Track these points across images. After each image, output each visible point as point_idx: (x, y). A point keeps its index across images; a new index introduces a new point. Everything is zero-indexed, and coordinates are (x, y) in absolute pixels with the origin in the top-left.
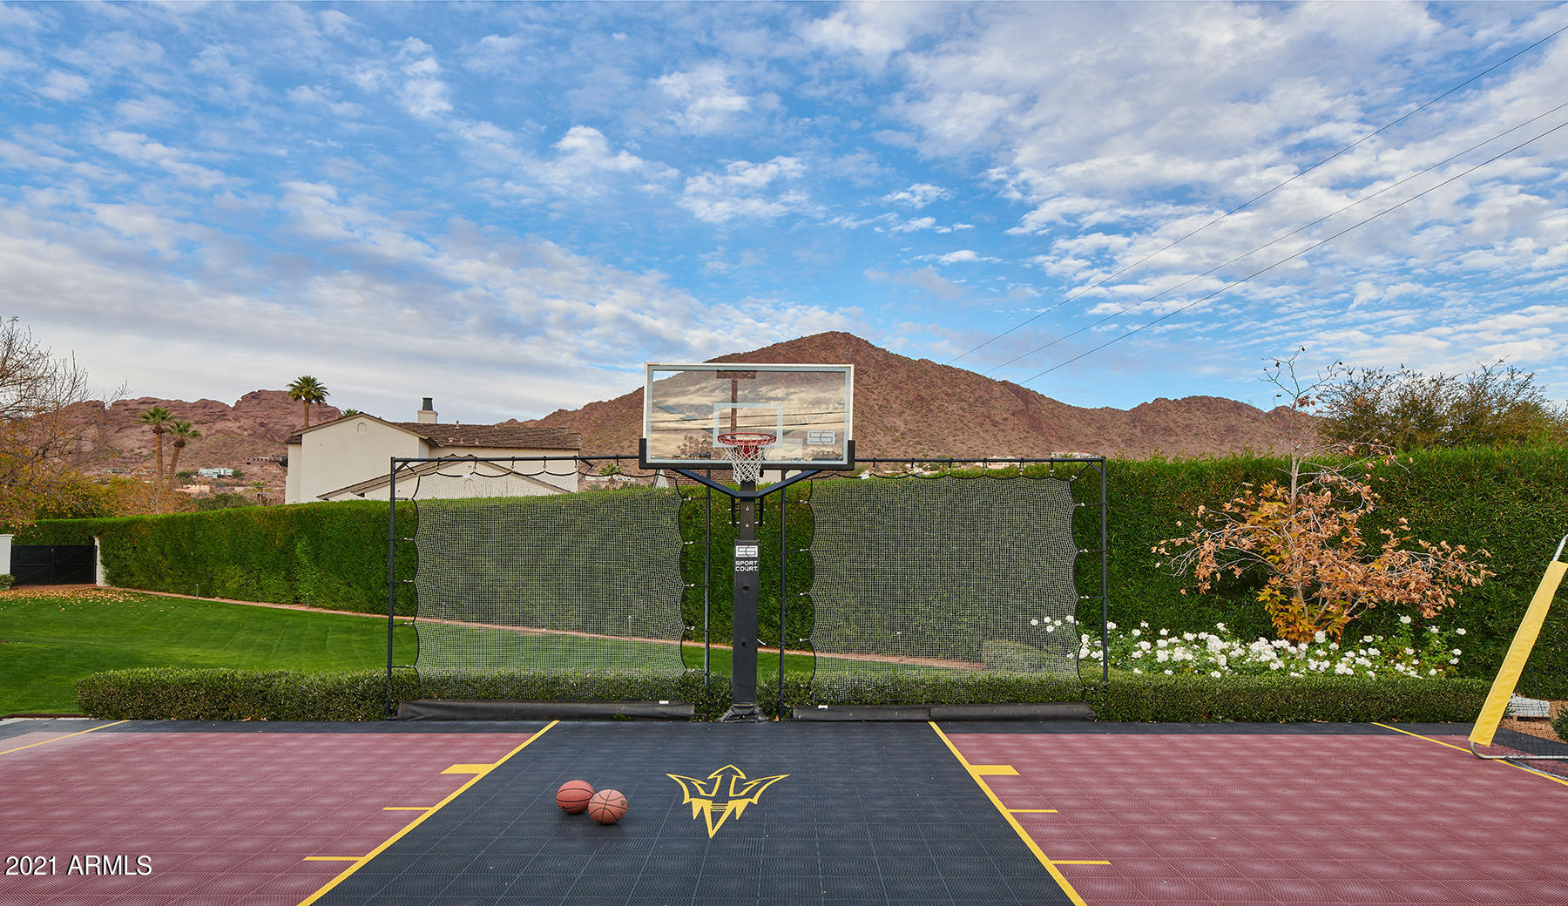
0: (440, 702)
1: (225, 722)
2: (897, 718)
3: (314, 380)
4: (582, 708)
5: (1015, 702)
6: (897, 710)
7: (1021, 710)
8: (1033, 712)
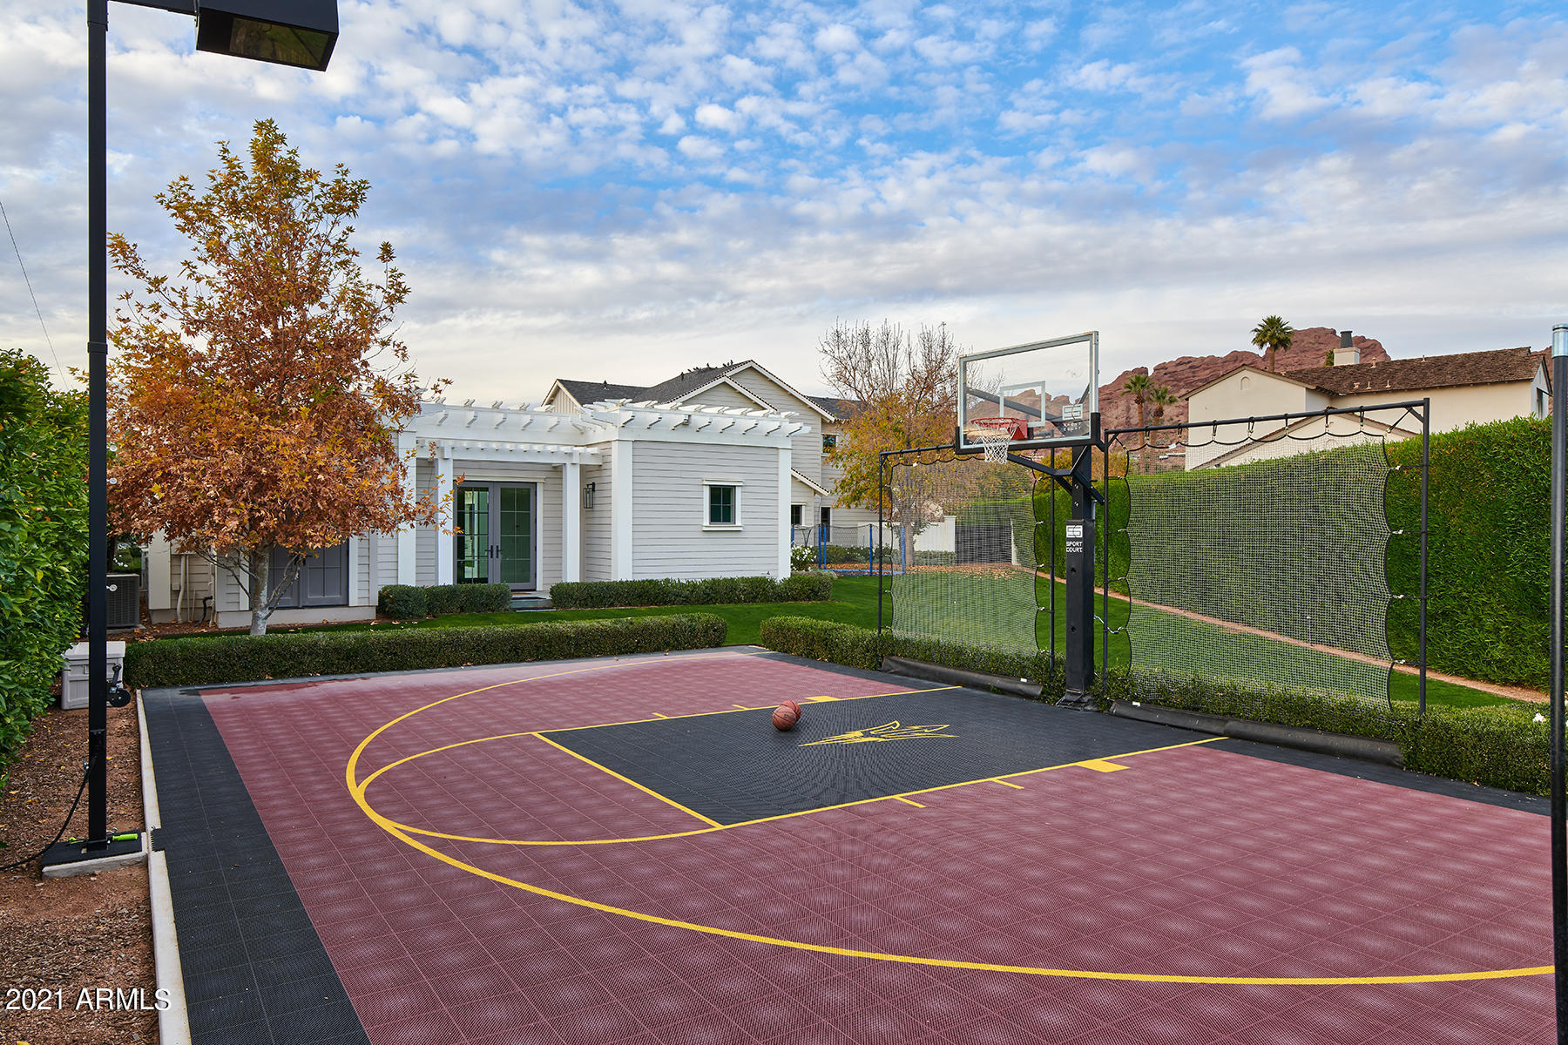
0: (902, 660)
1: (806, 659)
2: (1197, 728)
3: (1279, 320)
4: (974, 677)
5: (1312, 728)
6: (1197, 718)
7: (1318, 739)
8: (1329, 743)
